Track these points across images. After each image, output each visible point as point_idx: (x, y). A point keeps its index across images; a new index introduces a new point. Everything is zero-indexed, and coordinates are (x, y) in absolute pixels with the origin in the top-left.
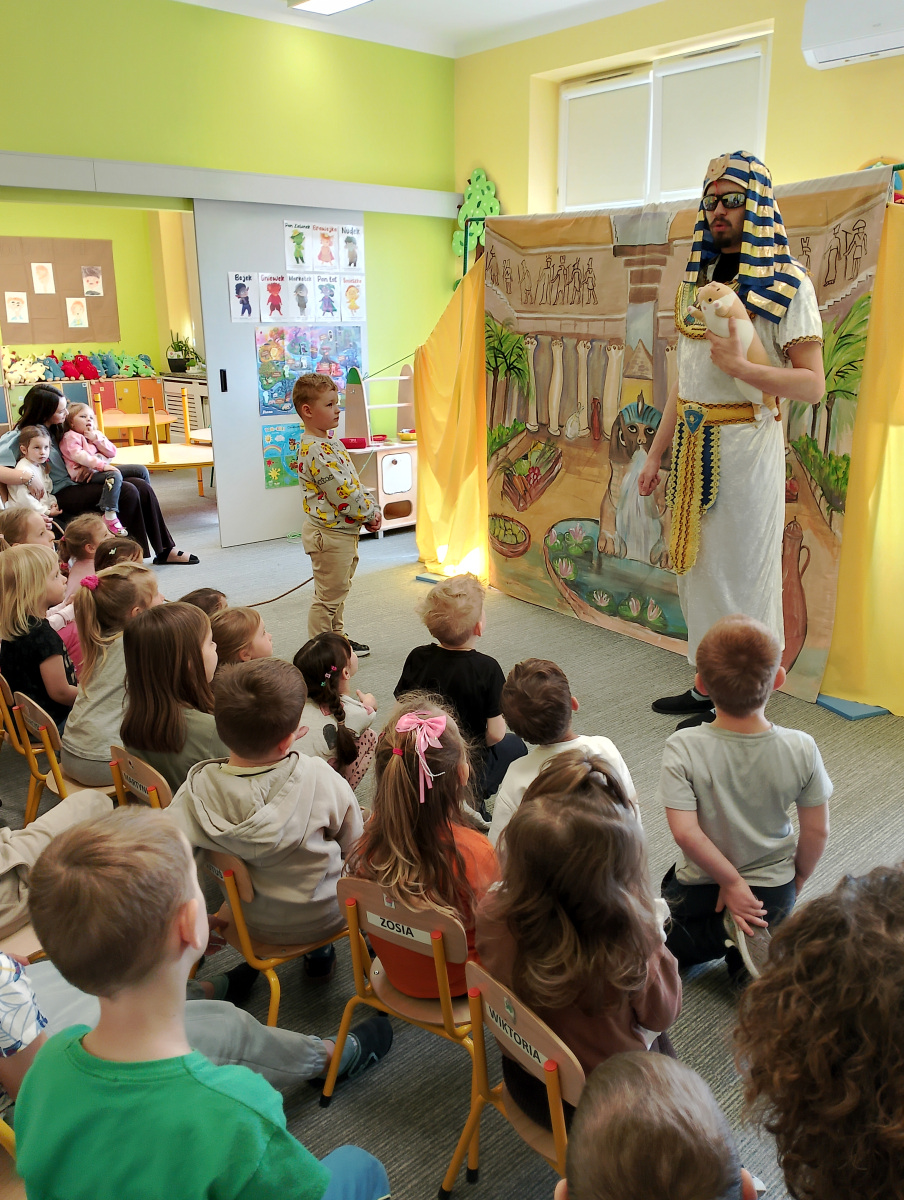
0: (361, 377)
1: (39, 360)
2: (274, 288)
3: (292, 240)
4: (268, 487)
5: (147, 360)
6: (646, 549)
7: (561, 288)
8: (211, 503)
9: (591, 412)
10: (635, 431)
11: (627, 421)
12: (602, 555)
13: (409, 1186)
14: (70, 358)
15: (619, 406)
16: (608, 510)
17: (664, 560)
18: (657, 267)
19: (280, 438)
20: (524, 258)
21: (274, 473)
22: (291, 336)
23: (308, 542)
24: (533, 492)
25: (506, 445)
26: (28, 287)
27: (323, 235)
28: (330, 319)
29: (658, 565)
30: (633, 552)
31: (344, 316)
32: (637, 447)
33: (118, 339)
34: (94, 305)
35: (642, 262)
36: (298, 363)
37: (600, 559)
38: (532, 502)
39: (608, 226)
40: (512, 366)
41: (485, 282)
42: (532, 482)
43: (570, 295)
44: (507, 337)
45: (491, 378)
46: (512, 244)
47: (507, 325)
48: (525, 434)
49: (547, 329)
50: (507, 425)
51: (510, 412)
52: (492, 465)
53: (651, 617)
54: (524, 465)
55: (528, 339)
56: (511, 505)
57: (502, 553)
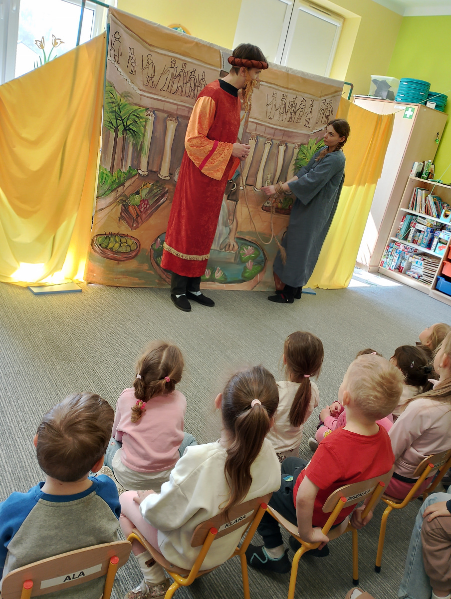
6: (218, 243)
7: (181, 84)
17: (227, 247)
20: (151, 53)
25: (123, 184)
38: (143, 222)
39: (219, 56)
40: (128, 128)
41: (109, 58)
42: (142, 209)
43: (187, 91)
44: (125, 106)
45: (113, 134)
46: (139, 39)
47: (125, 96)
48: (137, 177)
49: (165, 109)
50: (124, 170)
51: (126, 161)
52: (110, 199)
53: (217, 277)
54: (136, 198)
55: (149, 112)
56: (127, 225)
57: (115, 259)
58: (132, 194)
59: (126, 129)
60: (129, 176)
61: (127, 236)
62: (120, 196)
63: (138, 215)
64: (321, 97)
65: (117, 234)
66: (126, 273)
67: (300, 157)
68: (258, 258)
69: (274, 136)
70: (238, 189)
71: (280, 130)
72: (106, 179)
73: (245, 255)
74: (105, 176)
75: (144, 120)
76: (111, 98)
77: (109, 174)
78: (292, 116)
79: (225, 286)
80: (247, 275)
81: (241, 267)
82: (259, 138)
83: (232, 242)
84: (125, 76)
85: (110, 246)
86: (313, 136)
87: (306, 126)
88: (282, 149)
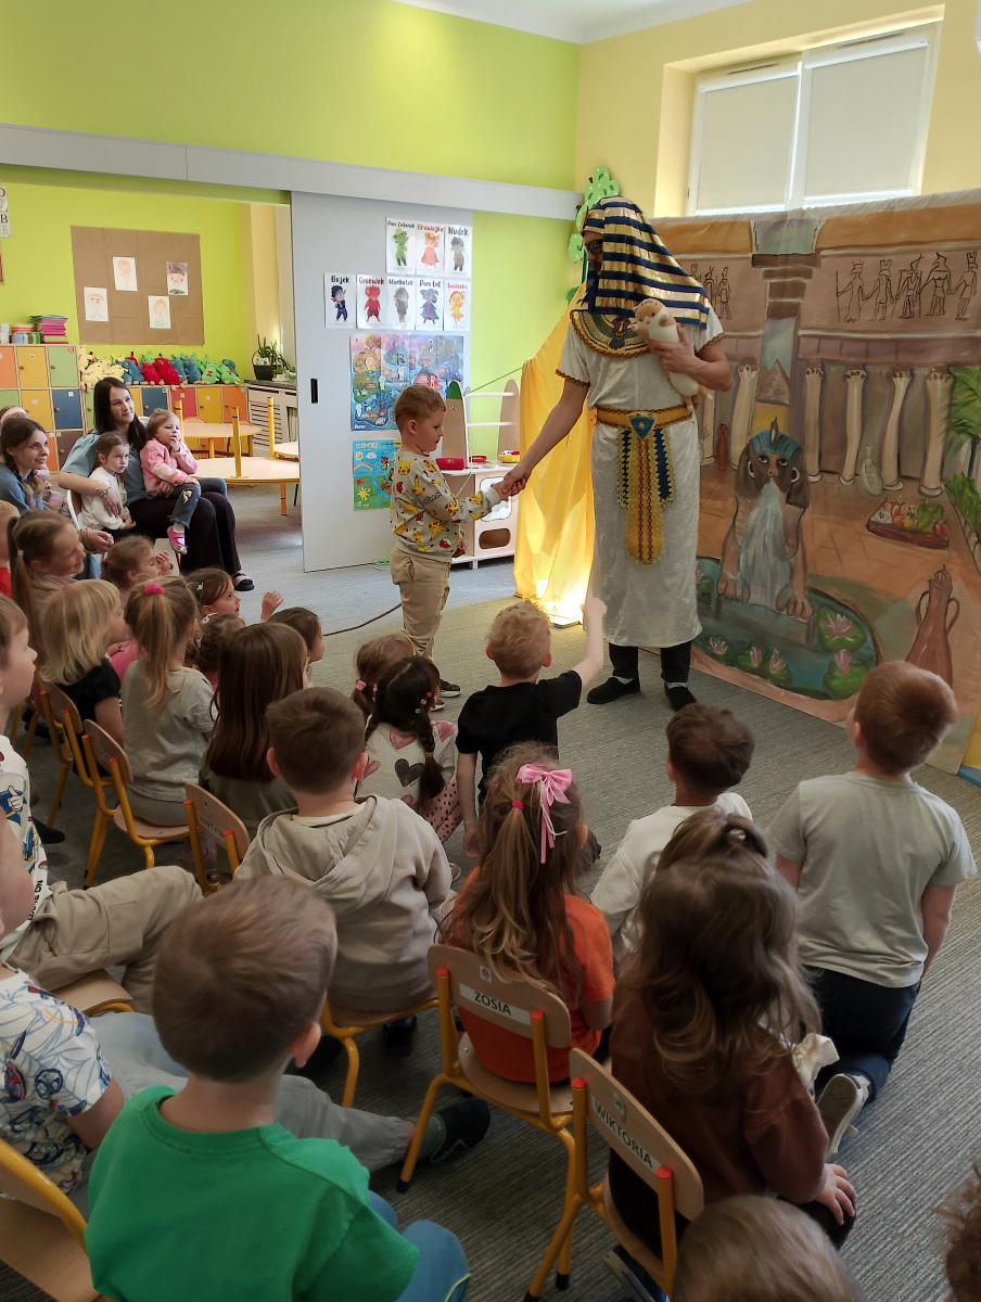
0: (462, 392)
1: (117, 362)
2: (373, 292)
3: (393, 241)
4: (357, 508)
5: (231, 366)
6: (772, 594)
8: (293, 522)
9: (717, 439)
10: (765, 461)
11: (758, 450)
12: (722, 598)
13: (493, 1287)
14: (150, 361)
15: (749, 434)
16: (731, 548)
17: (791, 606)
18: (802, 280)
19: (372, 456)
21: (363, 494)
22: (388, 344)
23: (398, 571)
26: (108, 283)
27: (428, 236)
28: (431, 328)
29: (785, 612)
30: (757, 597)
31: (447, 325)
32: (767, 480)
33: (201, 342)
34: (177, 303)
35: (785, 274)
36: (395, 375)
37: (719, 602)
69: (867, 356)
70: (804, 481)
71: (883, 340)
78: (908, 303)
79: (782, 694)
82: (827, 366)
83: (801, 598)
87: (960, 318)
88: (902, 382)
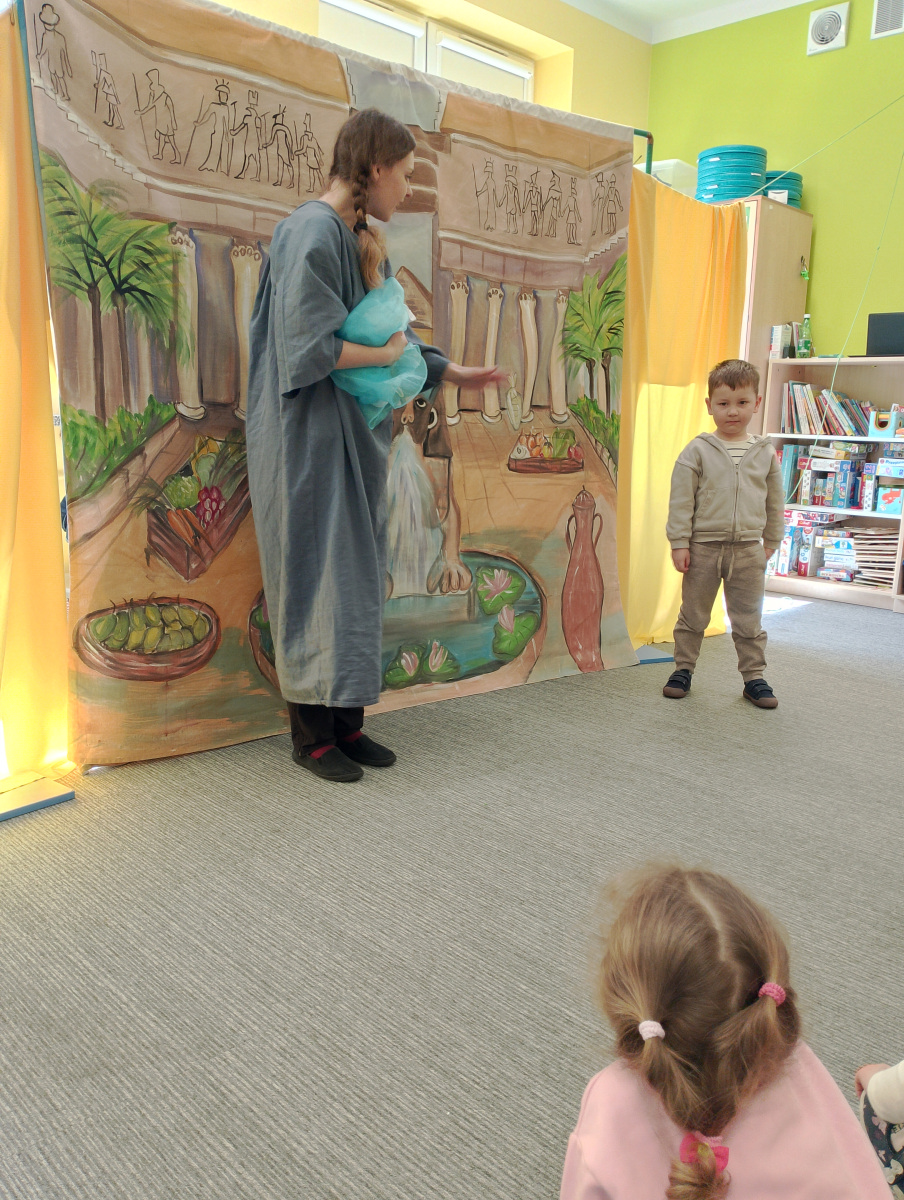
7: (252, 149)
17: (445, 582)
18: (430, 164)
20: (156, 65)
24: (215, 535)
25: (140, 451)
29: (438, 591)
38: (215, 554)
39: (338, 69)
40: (125, 286)
41: (37, 81)
42: (208, 517)
43: (273, 169)
44: (106, 221)
45: (85, 306)
46: (115, 24)
47: (102, 194)
48: (176, 425)
49: (221, 222)
50: (135, 410)
51: (138, 383)
52: (109, 500)
53: (434, 667)
54: (186, 488)
55: (179, 234)
56: (172, 571)
57: (154, 677)
58: (171, 478)
59: (121, 288)
60: (155, 427)
61: (178, 600)
62: (139, 485)
63: (197, 535)
64: (589, 168)
65: (148, 602)
66: (196, 711)
67: (570, 324)
68: (523, 597)
69: (504, 273)
70: (442, 426)
71: (516, 257)
72: (86, 442)
73: (490, 594)
74: (82, 434)
75: (168, 257)
76: (62, 199)
77: (94, 426)
78: (535, 219)
79: (457, 688)
80: (504, 646)
81: (486, 629)
82: (472, 280)
83: (454, 565)
84: (94, 137)
85: (135, 639)
86: (589, 267)
87: (572, 242)
88: (528, 306)
